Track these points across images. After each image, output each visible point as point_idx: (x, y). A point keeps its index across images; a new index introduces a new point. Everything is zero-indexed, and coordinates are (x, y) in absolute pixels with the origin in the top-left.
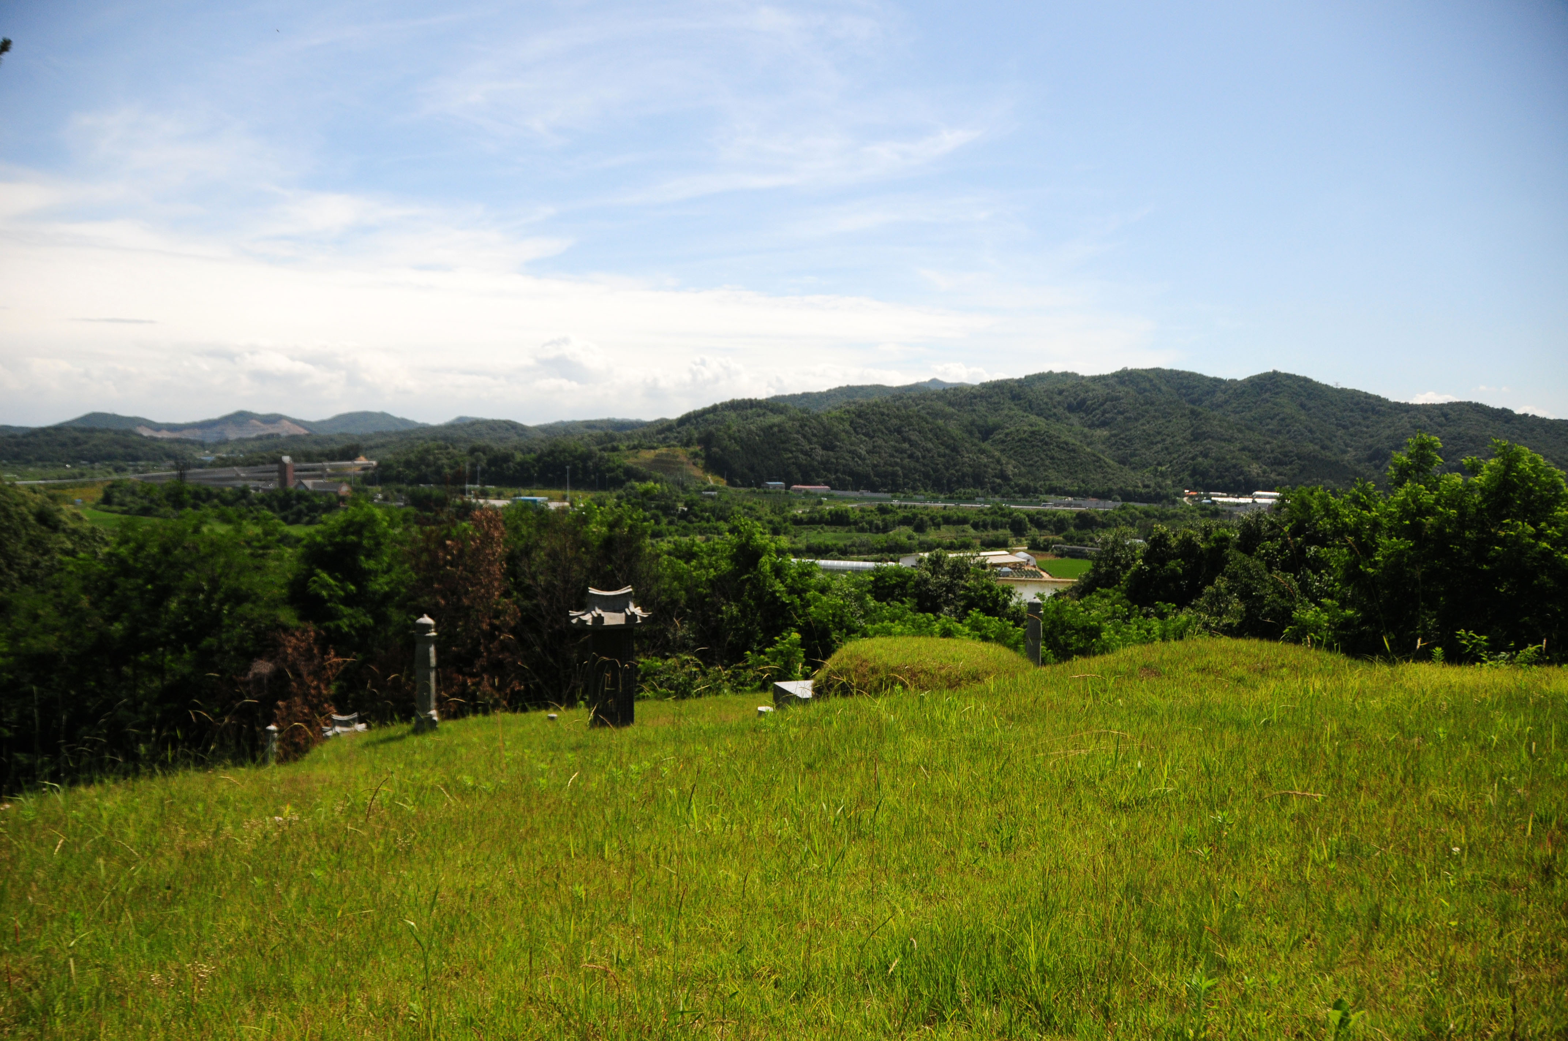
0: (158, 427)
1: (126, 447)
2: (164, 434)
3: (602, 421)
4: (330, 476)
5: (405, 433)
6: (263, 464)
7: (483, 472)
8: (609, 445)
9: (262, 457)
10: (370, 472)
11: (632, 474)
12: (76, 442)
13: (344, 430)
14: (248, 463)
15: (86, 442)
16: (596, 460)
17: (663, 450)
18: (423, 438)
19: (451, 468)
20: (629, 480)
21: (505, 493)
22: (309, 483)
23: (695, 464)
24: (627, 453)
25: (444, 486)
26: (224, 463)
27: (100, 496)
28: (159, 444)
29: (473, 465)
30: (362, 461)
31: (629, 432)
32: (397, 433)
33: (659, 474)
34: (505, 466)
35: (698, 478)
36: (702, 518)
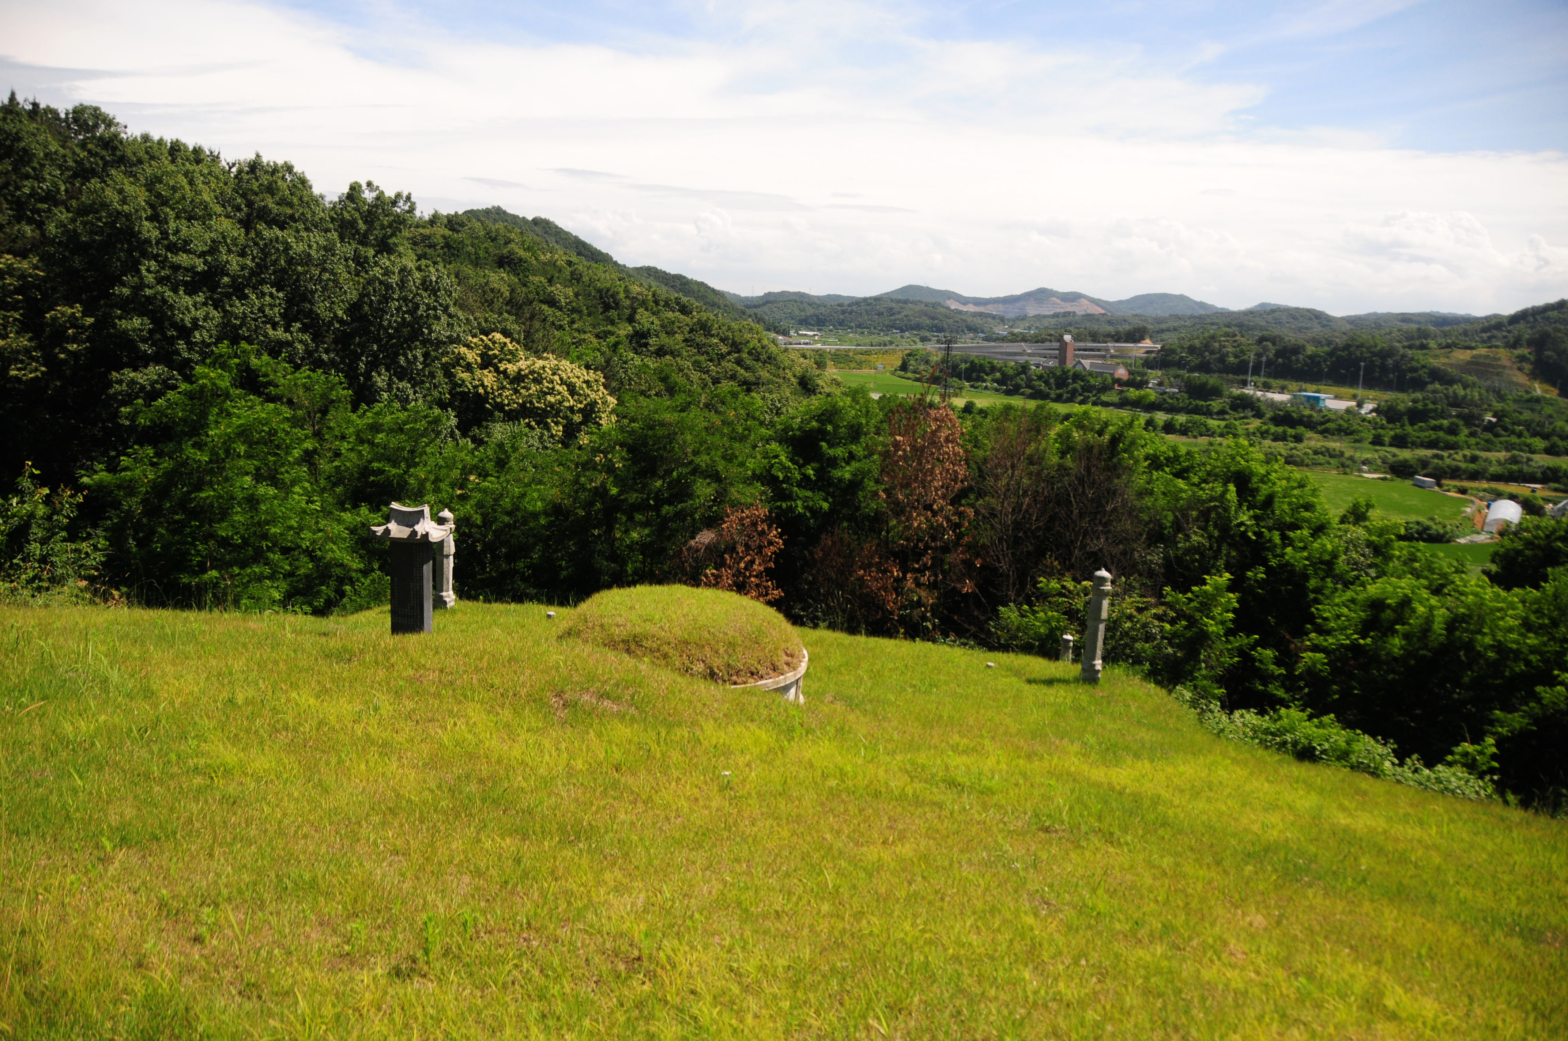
0: (966, 301)
1: (933, 318)
2: (971, 308)
3: (1420, 315)
4: (1112, 357)
5: (1200, 317)
6: (1050, 341)
7: (1269, 363)
8: (1417, 343)
9: (1051, 335)
10: (1153, 355)
11: (1436, 375)
12: (891, 312)
13: (1138, 312)
14: (1037, 340)
15: (899, 313)
16: (1398, 358)
17: (1482, 351)
18: (1217, 324)
19: (1236, 356)
20: (1432, 383)
21: (1290, 387)
22: (1087, 363)
23: (1520, 369)
24: (1438, 352)
25: (1225, 375)
26: (1014, 338)
27: (899, 363)
28: (964, 317)
29: (1259, 355)
30: (1147, 344)
31: (1447, 328)
32: (1192, 317)
33: (1471, 379)
34: (1294, 358)
35: (1522, 386)
36: (1513, 432)
